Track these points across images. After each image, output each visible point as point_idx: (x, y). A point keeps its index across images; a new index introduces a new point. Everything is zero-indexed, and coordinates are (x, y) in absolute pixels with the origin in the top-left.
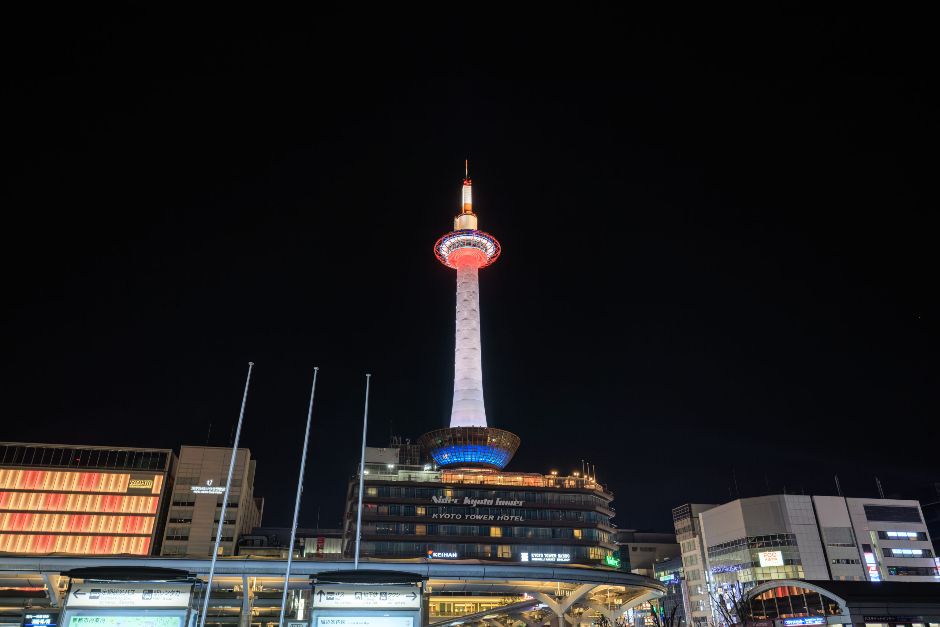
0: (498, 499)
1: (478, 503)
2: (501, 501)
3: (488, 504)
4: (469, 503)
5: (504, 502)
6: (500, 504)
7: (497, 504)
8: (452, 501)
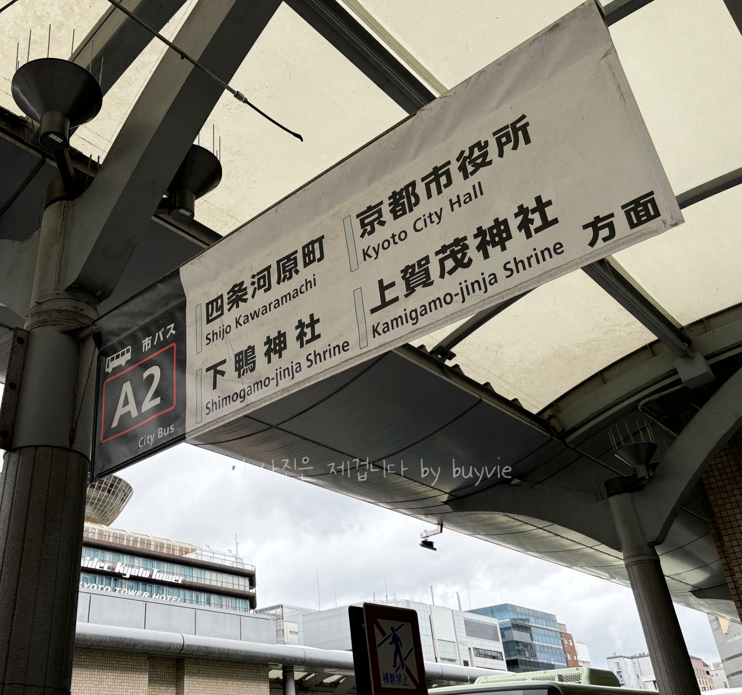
0: (155, 571)
1: (132, 574)
2: (158, 574)
3: (144, 576)
4: (121, 572)
5: (162, 575)
6: (157, 578)
7: (153, 577)
8: (101, 566)
